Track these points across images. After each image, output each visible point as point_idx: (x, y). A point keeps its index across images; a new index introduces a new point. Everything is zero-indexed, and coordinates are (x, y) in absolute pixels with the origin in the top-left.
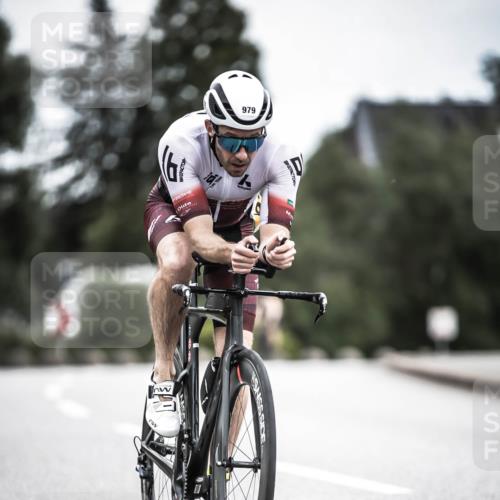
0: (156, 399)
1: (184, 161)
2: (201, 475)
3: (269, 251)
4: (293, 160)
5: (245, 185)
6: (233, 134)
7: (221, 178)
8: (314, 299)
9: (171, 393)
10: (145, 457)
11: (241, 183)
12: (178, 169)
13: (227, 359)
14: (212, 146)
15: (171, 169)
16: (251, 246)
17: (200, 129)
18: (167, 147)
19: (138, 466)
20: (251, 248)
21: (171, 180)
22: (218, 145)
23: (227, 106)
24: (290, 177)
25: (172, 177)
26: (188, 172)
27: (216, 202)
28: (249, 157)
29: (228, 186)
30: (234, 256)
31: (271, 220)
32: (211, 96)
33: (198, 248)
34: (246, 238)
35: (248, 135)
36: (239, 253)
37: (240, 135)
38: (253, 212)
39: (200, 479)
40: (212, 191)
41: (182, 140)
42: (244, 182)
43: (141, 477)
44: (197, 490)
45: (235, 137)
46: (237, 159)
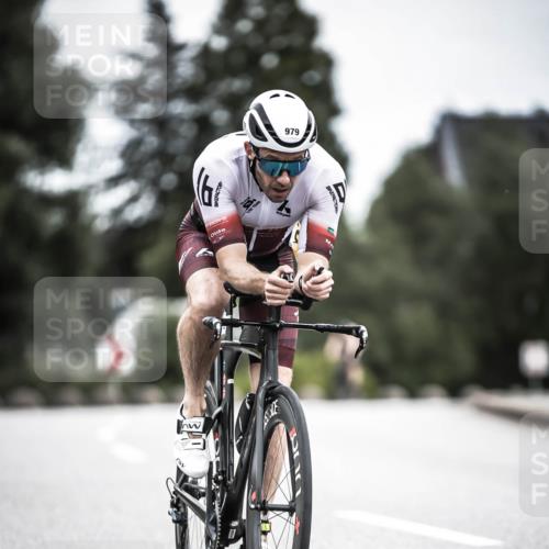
0: (185, 435)
1: (220, 185)
2: (235, 519)
3: (305, 281)
4: (336, 186)
5: (284, 212)
6: (274, 158)
7: (259, 202)
8: (354, 331)
9: (201, 429)
10: (178, 500)
11: (281, 209)
12: (214, 193)
13: (261, 395)
15: (206, 193)
16: (285, 276)
17: (239, 151)
18: (203, 169)
19: (171, 510)
20: (285, 278)
21: (205, 204)
22: (258, 168)
23: (269, 127)
24: (333, 203)
25: (207, 201)
26: (224, 197)
27: (252, 229)
28: (291, 181)
29: (266, 212)
30: (268, 286)
31: (309, 248)
32: (252, 117)
33: (230, 278)
34: (281, 268)
35: (291, 158)
36: (273, 283)
37: (282, 158)
38: (292, 240)
39: (235, 524)
40: (249, 216)
42: (284, 208)
43: (174, 521)
44: (232, 535)
45: (277, 160)
46: (279, 184)
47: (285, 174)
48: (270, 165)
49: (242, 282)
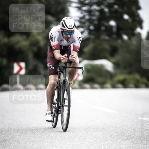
1: (55, 37)
2: (60, 109)
4: (79, 37)
5: (68, 42)
6: (67, 31)
12: (54, 39)
14: (62, 34)
15: (52, 39)
18: (51, 34)
21: (52, 41)
22: (63, 33)
23: (66, 25)
24: (79, 41)
30: (62, 59)
32: (62, 22)
35: (70, 32)
36: (63, 58)
41: (55, 32)
44: (59, 112)
45: (67, 32)
46: (68, 37)
47: (69, 35)
48: (66, 33)
49: (58, 58)
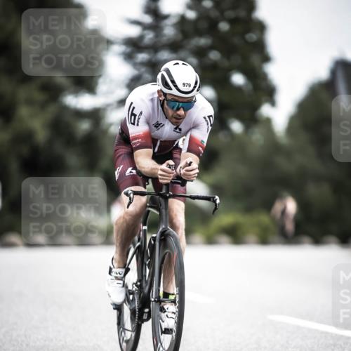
2: (147, 308)
3: (183, 169)
4: (209, 117)
5: (178, 130)
6: (175, 99)
7: (164, 125)
8: (212, 199)
9: (122, 275)
11: (176, 128)
12: (137, 118)
15: (133, 117)
16: (170, 166)
17: (153, 94)
18: (132, 103)
20: (170, 167)
21: (132, 123)
22: (165, 105)
23: (173, 82)
24: (207, 127)
25: (132, 122)
26: (142, 121)
28: (185, 114)
31: (189, 150)
32: (163, 75)
34: (167, 162)
35: (185, 100)
36: (162, 170)
37: (180, 100)
39: (147, 310)
42: (177, 128)
44: (145, 317)
45: (177, 101)
46: (178, 115)
47: (182, 109)
